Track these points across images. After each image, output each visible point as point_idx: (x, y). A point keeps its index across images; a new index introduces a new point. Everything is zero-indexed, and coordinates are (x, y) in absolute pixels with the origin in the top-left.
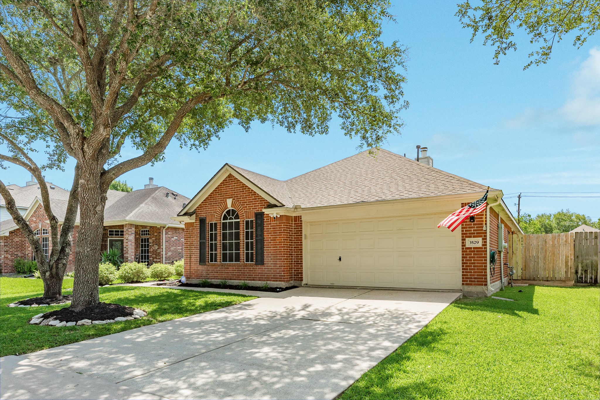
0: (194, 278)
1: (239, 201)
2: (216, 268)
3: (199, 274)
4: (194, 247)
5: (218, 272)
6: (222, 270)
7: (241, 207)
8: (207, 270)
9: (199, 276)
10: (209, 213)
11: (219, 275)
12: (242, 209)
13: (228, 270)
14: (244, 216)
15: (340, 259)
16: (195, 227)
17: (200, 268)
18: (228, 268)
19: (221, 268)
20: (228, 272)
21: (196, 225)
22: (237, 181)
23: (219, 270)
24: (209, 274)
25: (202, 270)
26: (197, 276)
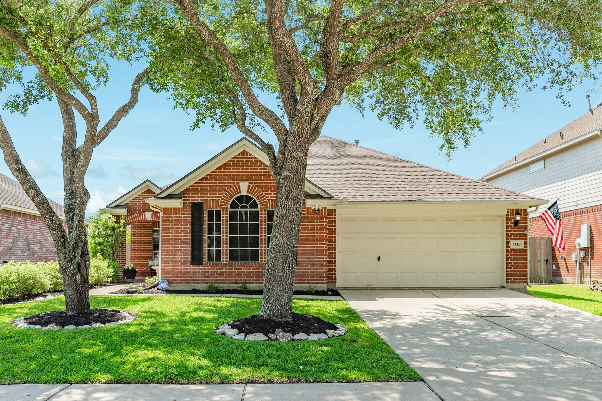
0: (180, 283)
1: (259, 186)
2: (220, 269)
3: (190, 277)
4: (181, 241)
5: (223, 275)
6: (231, 272)
7: (262, 194)
8: (205, 272)
9: (189, 280)
10: (207, 197)
11: (226, 277)
12: (264, 196)
13: (241, 272)
14: (267, 204)
15: (379, 258)
16: (182, 214)
17: (197, 269)
18: (241, 269)
19: (228, 269)
20: (241, 275)
21: (184, 211)
22: (255, 161)
23: (226, 272)
24: (208, 277)
25: (196, 272)
26: (187, 280)
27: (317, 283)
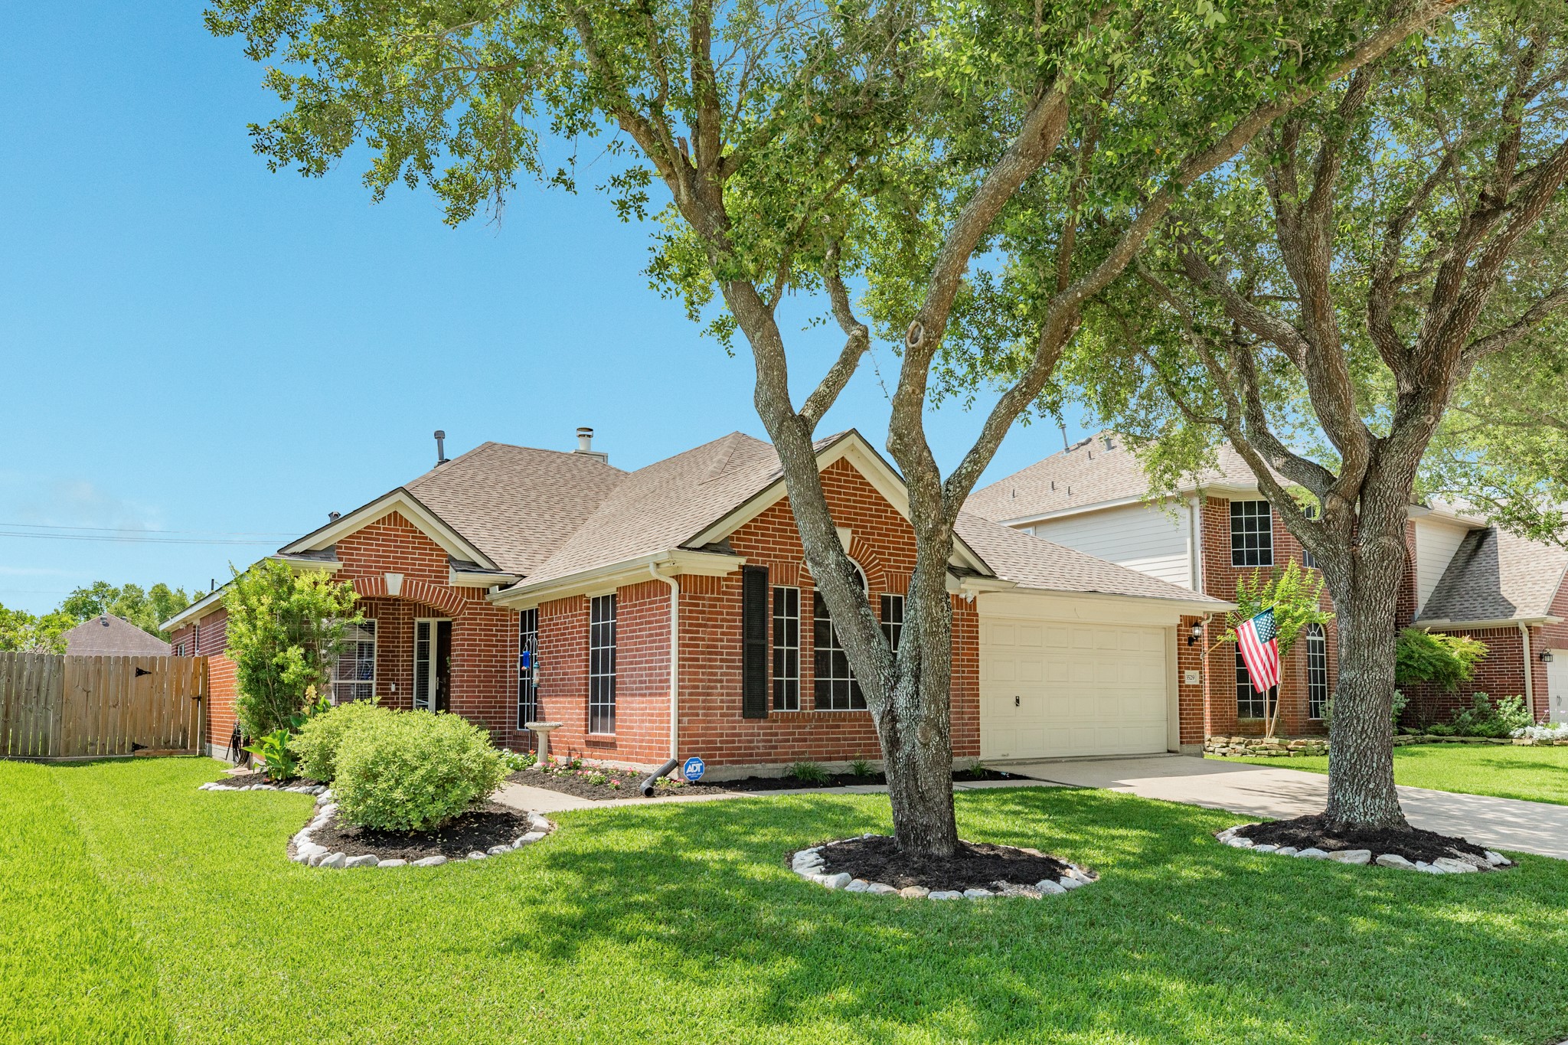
0: (721, 763)
1: (868, 540)
2: (799, 727)
3: (740, 748)
4: (722, 660)
5: (805, 740)
6: (820, 733)
7: (875, 558)
8: (772, 734)
9: (739, 755)
10: (775, 556)
11: (810, 746)
12: (878, 564)
13: (839, 733)
14: (883, 582)
15: (1018, 701)
16: (725, 593)
17: (756, 727)
18: (838, 727)
19: (816, 727)
20: (839, 739)
21: (727, 587)
22: (861, 483)
23: (811, 733)
24: (776, 747)
25: (752, 735)
26: (733, 755)
27: (964, 754)
